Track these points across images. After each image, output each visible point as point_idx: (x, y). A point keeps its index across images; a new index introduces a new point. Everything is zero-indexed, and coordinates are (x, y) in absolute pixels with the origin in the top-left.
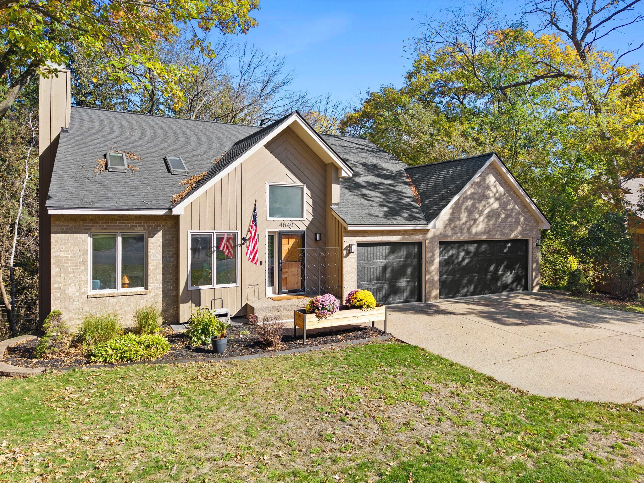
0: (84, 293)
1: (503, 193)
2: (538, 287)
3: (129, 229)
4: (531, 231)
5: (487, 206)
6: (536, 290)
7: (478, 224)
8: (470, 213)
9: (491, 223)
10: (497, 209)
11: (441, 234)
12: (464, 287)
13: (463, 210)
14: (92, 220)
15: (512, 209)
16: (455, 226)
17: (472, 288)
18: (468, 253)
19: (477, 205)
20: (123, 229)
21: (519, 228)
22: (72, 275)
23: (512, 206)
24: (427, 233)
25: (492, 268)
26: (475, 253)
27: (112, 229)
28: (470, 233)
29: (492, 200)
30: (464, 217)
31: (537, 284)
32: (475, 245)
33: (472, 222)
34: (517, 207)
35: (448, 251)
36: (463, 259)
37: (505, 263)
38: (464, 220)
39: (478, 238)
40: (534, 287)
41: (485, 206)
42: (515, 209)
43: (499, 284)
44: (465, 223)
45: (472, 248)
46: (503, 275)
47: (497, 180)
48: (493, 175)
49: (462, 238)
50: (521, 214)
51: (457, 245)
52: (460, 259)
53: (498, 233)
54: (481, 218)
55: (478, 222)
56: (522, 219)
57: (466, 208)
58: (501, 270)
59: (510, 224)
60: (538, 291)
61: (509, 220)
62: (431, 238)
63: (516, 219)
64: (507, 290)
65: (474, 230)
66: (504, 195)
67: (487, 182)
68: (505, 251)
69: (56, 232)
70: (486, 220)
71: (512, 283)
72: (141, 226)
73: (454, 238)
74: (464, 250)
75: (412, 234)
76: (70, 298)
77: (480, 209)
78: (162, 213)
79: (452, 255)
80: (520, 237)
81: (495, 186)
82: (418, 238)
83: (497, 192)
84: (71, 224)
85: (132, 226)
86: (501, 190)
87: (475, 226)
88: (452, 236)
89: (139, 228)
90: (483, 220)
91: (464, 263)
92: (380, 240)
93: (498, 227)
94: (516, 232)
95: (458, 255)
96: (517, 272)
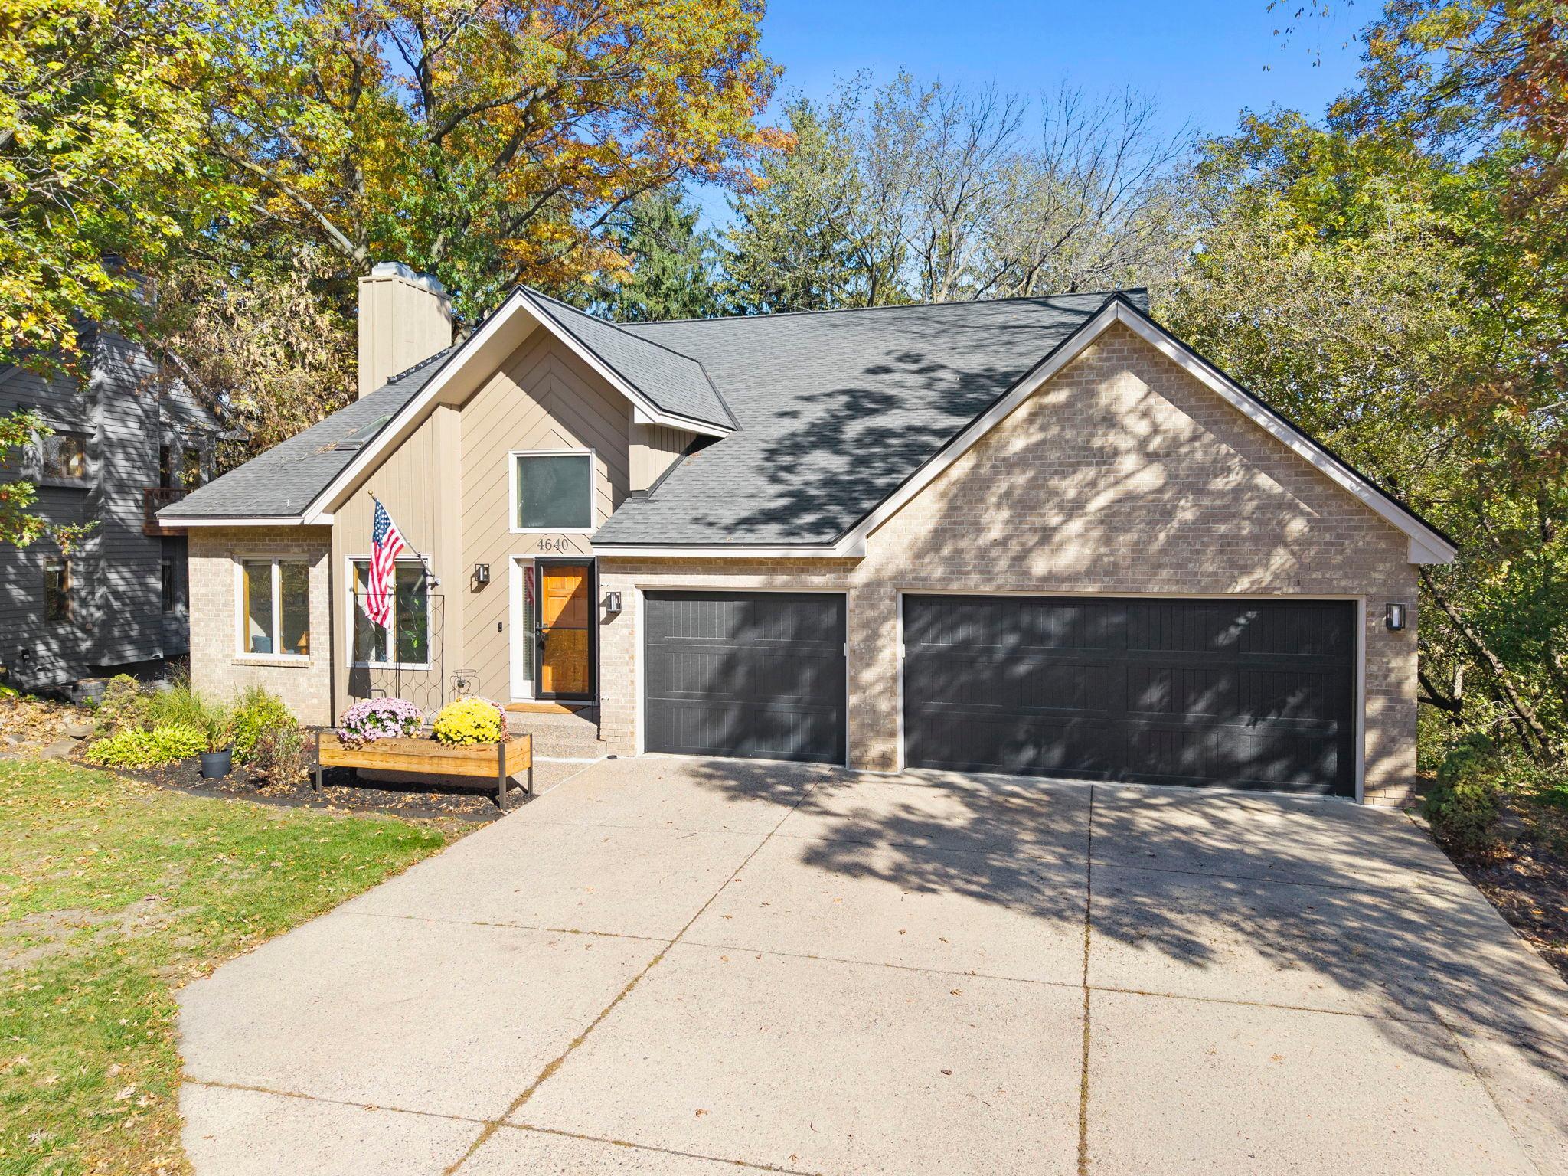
0: (227, 656)
1: (1186, 435)
2: (1398, 793)
3: (283, 551)
4: (1359, 566)
5: (1102, 483)
6: (1383, 802)
7: (1061, 545)
8: (1023, 506)
9: (1124, 539)
10: (1160, 491)
11: (901, 574)
12: (1019, 747)
13: (993, 500)
14: (235, 535)
15: (1238, 490)
16: (959, 552)
17: (1055, 755)
18: (1033, 637)
19: (1055, 482)
20: (274, 551)
21: (1280, 559)
22: (213, 625)
23: (1235, 478)
24: (851, 570)
25: (1154, 695)
26: (1064, 641)
27: (260, 551)
28: (1026, 574)
29: (1128, 463)
30: (996, 523)
31: (1392, 780)
32: (1068, 614)
33: (1032, 540)
34: (1264, 480)
35: (953, 628)
36: (1015, 656)
37: (1223, 685)
38: (996, 533)
39: (1064, 590)
40: (1373, 788)
41: (1093, 484)
42: (1257, 488)
43: (1189, 755)
44: (1002, 543)
45: (1054, 624)
46: (1209, 726)
47: (1156, 386)
48: (1139, 374)
49: (988, 589)
50: (1293, 508)
51: (986, 610)
52: (1000, 655)
53: (1165, 573)
54: (1076, 526)
55: (1057, 538)
56: (1297, 526)
57: (1008, 494)
58: (1201, 706)
59: (1228, 546)
60: (1402, 806)
61: (1222, 529)
62: (867, 585)
63: (1259, 523)
64: (1233, 781)
65: (1039, 565)
66: (1195, 438)
67: (1104, 399)
68: (1222, 640)
69: (195, 556)
70: (1096, 533)
71: (1263, 759)
72: (299, 546)
73: (955, 588)
74: (1015, 628)
75: (802, 571)
76: (211, 661)
77: (1071, 494)
78: (296, 522)
79: (966, 643)
80: (1288, 592)
81: (1146, 414)
82: (819, 582)
83: (1156, 430)
84: (211, 542)
85: (287, 545)
86: (1177, 420)
87: (1047, 549)
88: (946, 579)
89: (296, 550)
90: (1087, 530)
91: (1022, 668)
92: (701, 584)
93: (1163, 551)
94: (1258, 574)
95: (993, 638)
96: (1293, 724)
